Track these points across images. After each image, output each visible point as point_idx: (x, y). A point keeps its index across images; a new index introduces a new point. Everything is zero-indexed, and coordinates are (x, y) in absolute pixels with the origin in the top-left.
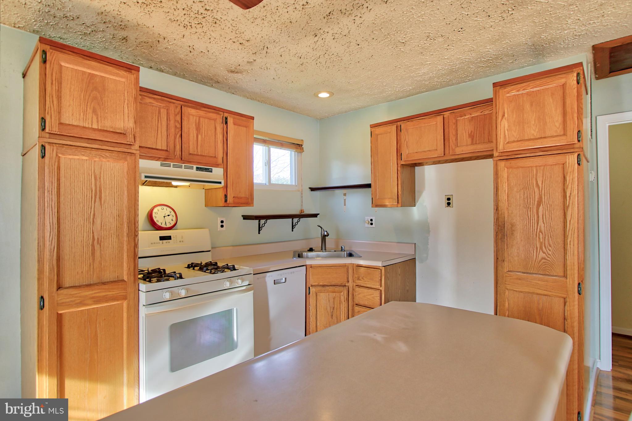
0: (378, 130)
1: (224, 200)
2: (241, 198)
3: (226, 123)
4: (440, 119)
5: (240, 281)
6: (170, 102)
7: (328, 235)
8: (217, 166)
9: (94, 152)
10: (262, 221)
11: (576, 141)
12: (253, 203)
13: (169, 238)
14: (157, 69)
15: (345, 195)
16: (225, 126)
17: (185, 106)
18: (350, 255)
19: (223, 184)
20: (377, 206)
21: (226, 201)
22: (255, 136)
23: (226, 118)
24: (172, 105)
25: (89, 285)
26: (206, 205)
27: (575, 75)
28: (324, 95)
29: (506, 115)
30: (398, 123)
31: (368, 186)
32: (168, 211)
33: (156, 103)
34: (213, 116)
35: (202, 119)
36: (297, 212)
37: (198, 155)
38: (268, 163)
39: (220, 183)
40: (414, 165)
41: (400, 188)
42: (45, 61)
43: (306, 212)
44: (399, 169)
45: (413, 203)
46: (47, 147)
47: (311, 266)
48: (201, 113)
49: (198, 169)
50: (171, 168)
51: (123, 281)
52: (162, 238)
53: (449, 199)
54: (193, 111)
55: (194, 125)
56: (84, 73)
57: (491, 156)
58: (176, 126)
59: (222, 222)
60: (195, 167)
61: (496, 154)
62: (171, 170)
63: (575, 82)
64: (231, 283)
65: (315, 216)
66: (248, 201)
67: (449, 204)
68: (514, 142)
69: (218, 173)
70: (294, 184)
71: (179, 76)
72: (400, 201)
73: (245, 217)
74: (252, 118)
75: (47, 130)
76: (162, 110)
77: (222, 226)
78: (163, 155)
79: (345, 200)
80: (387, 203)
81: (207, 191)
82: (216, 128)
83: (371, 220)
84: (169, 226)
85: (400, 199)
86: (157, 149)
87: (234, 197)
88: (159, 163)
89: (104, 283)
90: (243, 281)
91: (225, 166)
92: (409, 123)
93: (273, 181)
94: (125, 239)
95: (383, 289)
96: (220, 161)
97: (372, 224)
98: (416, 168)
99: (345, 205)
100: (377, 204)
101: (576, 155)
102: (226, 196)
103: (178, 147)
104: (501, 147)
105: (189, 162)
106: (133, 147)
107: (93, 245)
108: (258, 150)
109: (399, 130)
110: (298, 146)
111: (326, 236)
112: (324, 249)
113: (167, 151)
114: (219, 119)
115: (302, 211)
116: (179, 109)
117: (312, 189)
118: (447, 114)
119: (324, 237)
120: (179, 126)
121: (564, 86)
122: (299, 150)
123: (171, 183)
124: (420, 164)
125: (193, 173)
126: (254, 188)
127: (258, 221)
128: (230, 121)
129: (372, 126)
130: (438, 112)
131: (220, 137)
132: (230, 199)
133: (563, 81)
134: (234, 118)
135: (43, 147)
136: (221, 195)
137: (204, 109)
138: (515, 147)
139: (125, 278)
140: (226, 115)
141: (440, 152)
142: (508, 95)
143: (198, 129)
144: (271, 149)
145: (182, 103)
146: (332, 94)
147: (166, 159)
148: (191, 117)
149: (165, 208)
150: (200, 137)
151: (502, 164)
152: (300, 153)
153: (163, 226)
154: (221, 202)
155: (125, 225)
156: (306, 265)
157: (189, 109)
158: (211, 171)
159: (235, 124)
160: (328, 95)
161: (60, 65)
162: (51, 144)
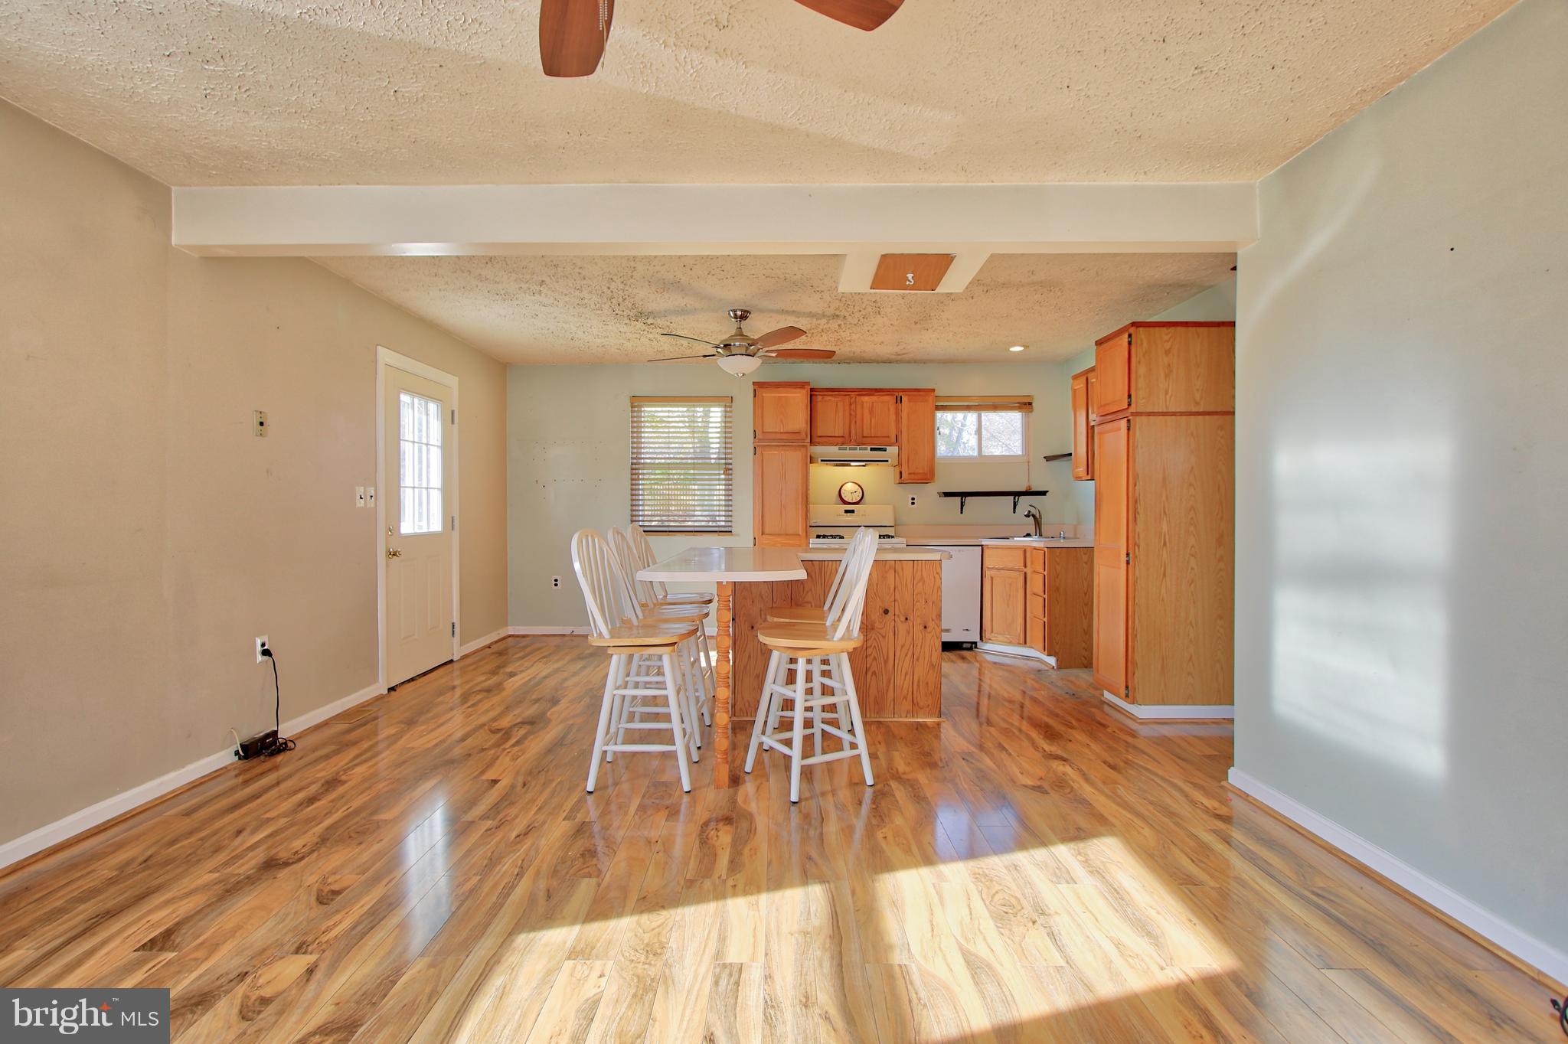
0: (1076, 383)
1: (899, 477)
2: (918, 474)
3: (900, 401)
6: (846, 394)
8: (890, 445)
9: (781, 448)
12: (933, 479)
13: (853, 511)
16: (899, 405)
17: (859, 395)
20: (1077, 479)
21: (901, 477)
22: (941, 404)
23: (900, 398)
24: (847, 397)
25: (779, 535)
26: (895, 482)
28: (1017, 349)
30: (1088, 374)
32: (855, 488)
33: (833, 399)
34: (888, 397)
35: (875, 403)
36: (1022, 489)
37: (872, 437)
38: (979, 431)
39: (887, 461)
43: (1034, 489)
44: (1089, 431)
47: (987, 546)
48: (874, 398)
49: (872, 449)
50: (847, 451)
51: (799, 535)
52: (847, 511)
54: (866, 399)
55: (867, 411)
56: (776, 397)
58: (851, 415)
59: (912, 499)
60: (869, 448)
62: (847, 453)
65: (1043, 493)
66: (926, 477)
69: (891, 452)
70: (1019, 453)
72: (1089, 473)
73: (939, 495)
74: (933, 390)
75: (758, 438)
76: (839, 404)
77: (913, 503)
78: (840, 440)
80: (1082, 475)
82: (889, 409)
84: (856, 500)
85: (1089, 468)
86: (835, 436)
87: (909, 474)
88: (837, 447)
89: (787, 535)
91: (899, 445)
93: (986, 452)
94: (800, 506)
95: (1046, 573)
96: (894, 439)
102: (901, 473)
103: (853, 432)
105: (864, 444)
106: (805, 441)
107: (781, 509)
108: (946, 421)
109: (1087, 381)
110: (1025, 405)
112: (1037, 534)
113: (843, 437)
114: (893, 400)
115: (1028, 487)
116: (852, 400)
117: (1048, 459)
120: (854, 413)
122: (1028, 410)
123: (849, 465)
125: (867, 454)
127: (959, 498)
128: (905, 399)
131: (894, 416)
132: (905, 475)
134: (910, 395)
135: (756, 448)
137: (876, 394)
139: (800, 533)
140: (900, 394)
143: (871, 412)
144: (983, 414)
145: (855, 394)
146: (1025, 347)
147: (843, 444)
148: (865, 403)
150: (873, 420)
152: (1030, 413)
153: (852, 500)
155: (800, 496)
156: (981, 546)
157: (864, 397)
158: (886, 450)
159: (909, 401)
160: (1022, 348)
161: (763, 397)
162: (758, 446)
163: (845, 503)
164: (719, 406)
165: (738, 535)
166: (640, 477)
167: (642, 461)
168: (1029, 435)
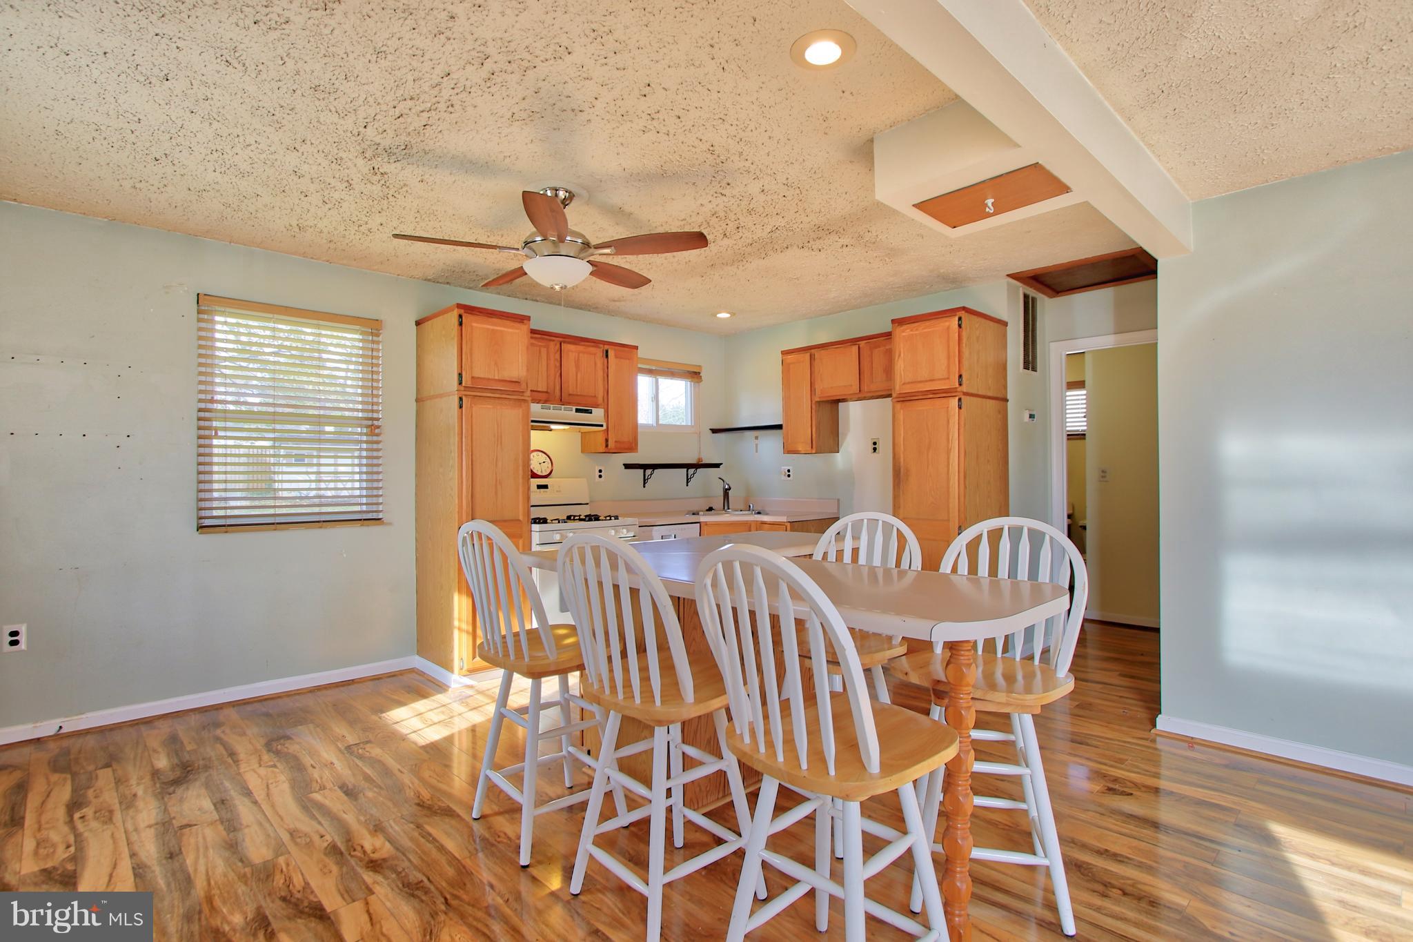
0: (790, 357)
1: (604, 445)
2: (624, 442)
3: (607, 356)
4: (855, 349)
5: (625, 530)
6: (551, 340)
7: (730, 489)
8: (597, 406)
9: (497, 401)
10: (648, 472)
11: (957, 385)
12: (637, 449)
13: (545, 487)
14: (532, 300)
15: (757, 438)
16: (606, 360)
17: (564, 342)
18: (759, 513)
19: (605, 427)
20: (789, 452)
21: (607, 446)
22: (640, 366)
23: (607, 352)
24: (552, 343)
26: (583, 451)
27: (957, 319)
28: (724, 315)
29: (902, 355)
30: (813, 351)
31: (779, 427)
32: (543, 457)
33: (537, 343)
34: (593, 350)
35: (581, 355)
36: (694, 461)
37: (578, 395)
38: (656, 398)
39: (602, 426)
40: (836, 402)
41: (814, 430)
42: (461, 324)
43: (705, 461)
44: (814, 407)
45: (835, 449)
46: (464, 398)
47: (706, 523)
48: (580, 348)
49: (577, 411)
50: (551, 411)
51: (519, 520)
52: (539, 487)
53: (875, 443)
54: (572, 347)
55: (573, 362)
56: (488, 329)
57: (889, 396)
58: (556, 366)
59: (600, 471)
60: (574, 408)
61: (894, 395)
62: (549, 413)
63: (957, 326)
64: (616, 532)
65: (717, 466)
66: (632, 447)
67: (875, 449)
68: (909, 383)
69: (598, 415)
70: (689, 424)
71: (554, 304)
72: (814, 446)
73: (627, 466)
74: (636, 348)
75: (463, 384)
76: (543, 350)
77: (600, 476)
78: (544, 396)
79: (757, 445)
80: (800, 448)
81: (583, 434)
82: (595, 364)
83: (789, 471)
84: (544, 474)
85: (814, 442)
86: (539, 392)
87: (616, 442)
88: (540, 405)
89: (505, 521)
90: (628, 532)
91: (606, 406)
92: (823, 352)
93: (663, 421)
94: (521, 481)
96: (600, 400)
97: (789, 476)
98: (840, 404)
99: (757, 452)
100: (789, 450)
101: (957, 398)
102: (607, 440)
103: (558, 388)
104: (897, 387)
105: (569, 403)
106: (525, 394)
107: (496, 485)
108: (644, 384)
109: (812, 358)
110: (694, 375)
111: (727, 489)
112: (726, 508)
113: (547, 392)
114: (599, 353)
115: (700, 459)
116: (558, 345)
117: (714, 431)
118: (862, 343)
119: (726, 492)
120: (558, 364)
121: (948, 328)
122: (696, 380)
123: (549, 427)
124: (844, 400)
125: (571, 415)
126: (639, 430)
127: (642, 470)
128: (611, 354)
129: (784, 353)
130: (854, 341)
131: (600, 373)
132: (611, 444)
133: (947, 324)
134: (615, 350)
135: (461, 399)
136: (600, 439)
137: (583, 343)
138: (908, 389)
139: (521, 518)
140: (606, 347)
141: (856, 388)
142: (904, 334)
143: (577, 366)
144: (660, 380)
145: (561, 339)
146: (733, 314)
147: (546, 402)
148: (570, 353)
149: (540, 453)
150: (579, 375)
151: (898, 406)
152: (698, 382)
153: (539, 473)
154: (603, 449)
155: (521, 468)
156: (701, 521)
157: (569, 345)
158: (591, 413)
159: (616, 357)
160: (728, 315)
161: (472, 326)
162: (466, 395)
163: (534, 476)
164: (355, 331)
165: (390, 524)
166: (221, 433)
167: (220, 407)
168: (698, 404)
